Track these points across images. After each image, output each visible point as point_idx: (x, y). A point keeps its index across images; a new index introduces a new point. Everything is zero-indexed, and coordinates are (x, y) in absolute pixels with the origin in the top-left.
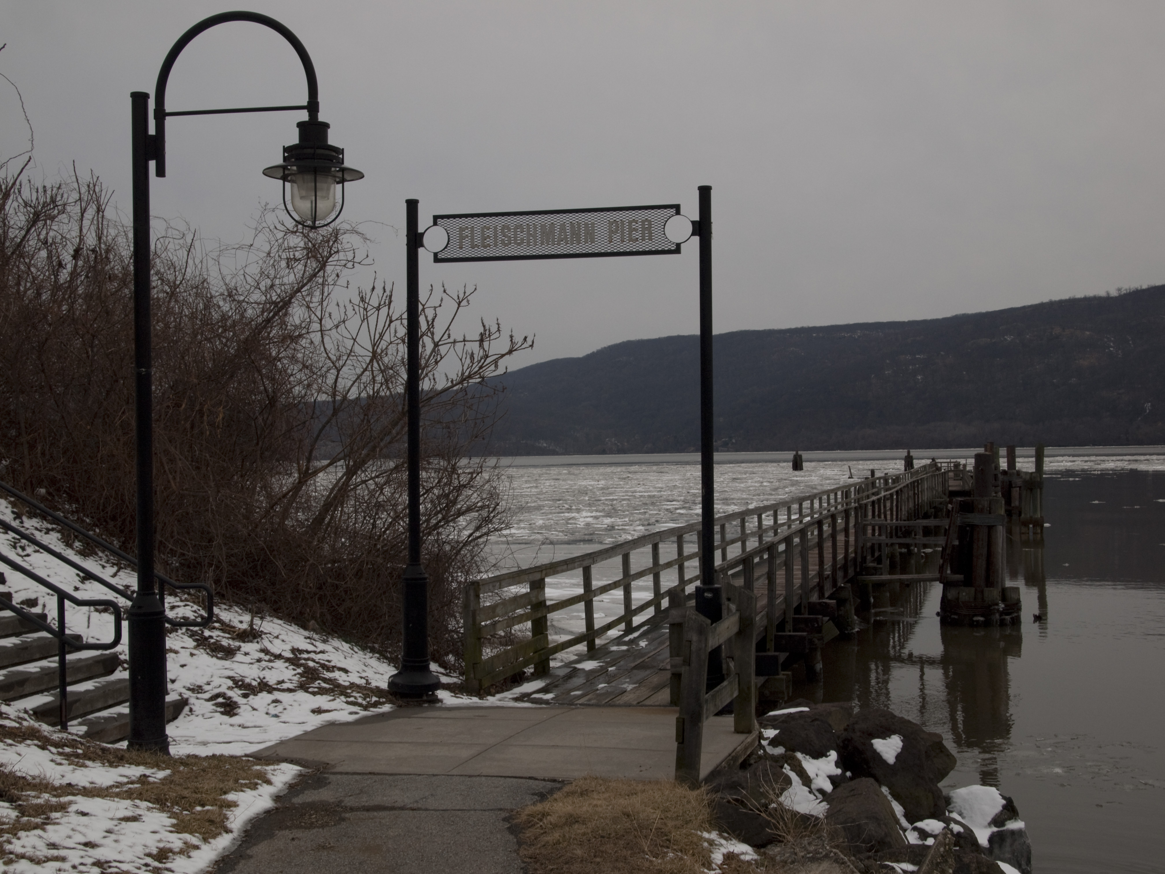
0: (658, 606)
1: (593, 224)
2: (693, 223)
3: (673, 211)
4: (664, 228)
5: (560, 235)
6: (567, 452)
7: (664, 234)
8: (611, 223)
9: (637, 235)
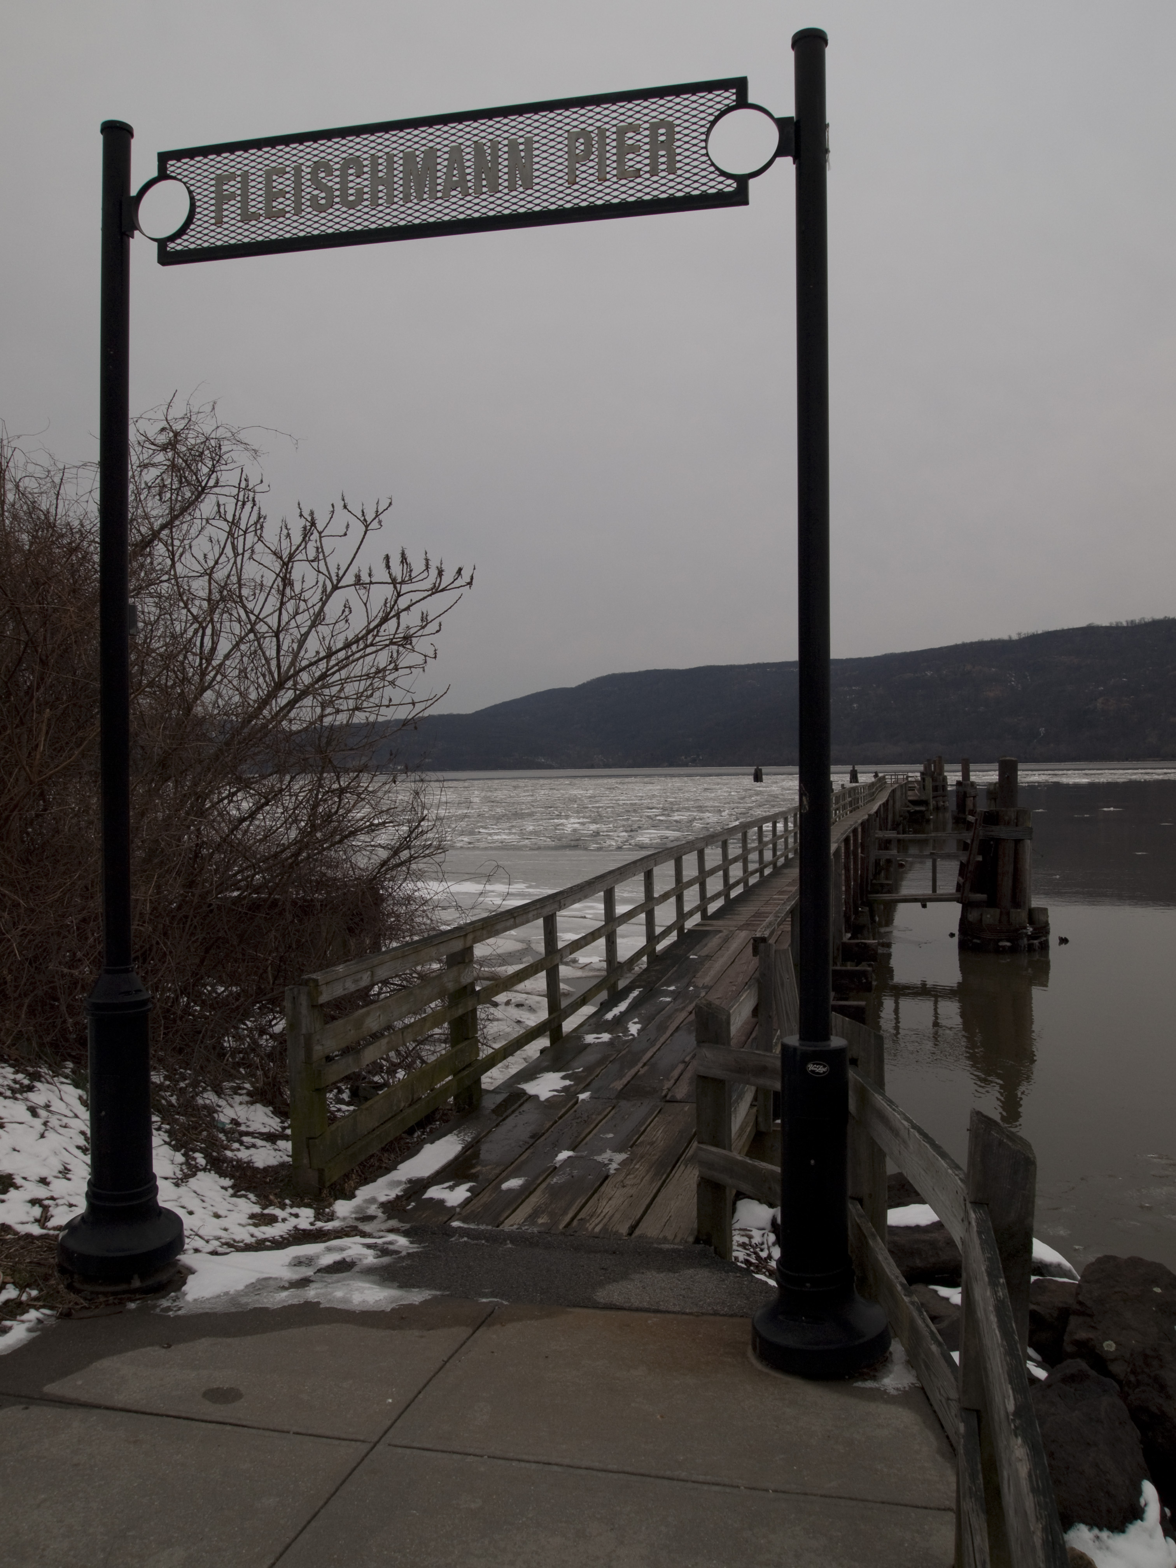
0: (652, 954)
1: (529, 142)
2: (782, 123)
3: (729, 97)
4: (706, 141)
5: (449, 175)
6: (561, 767)
7: (707, 155)
8: (573, 138)
9: (638, 161)
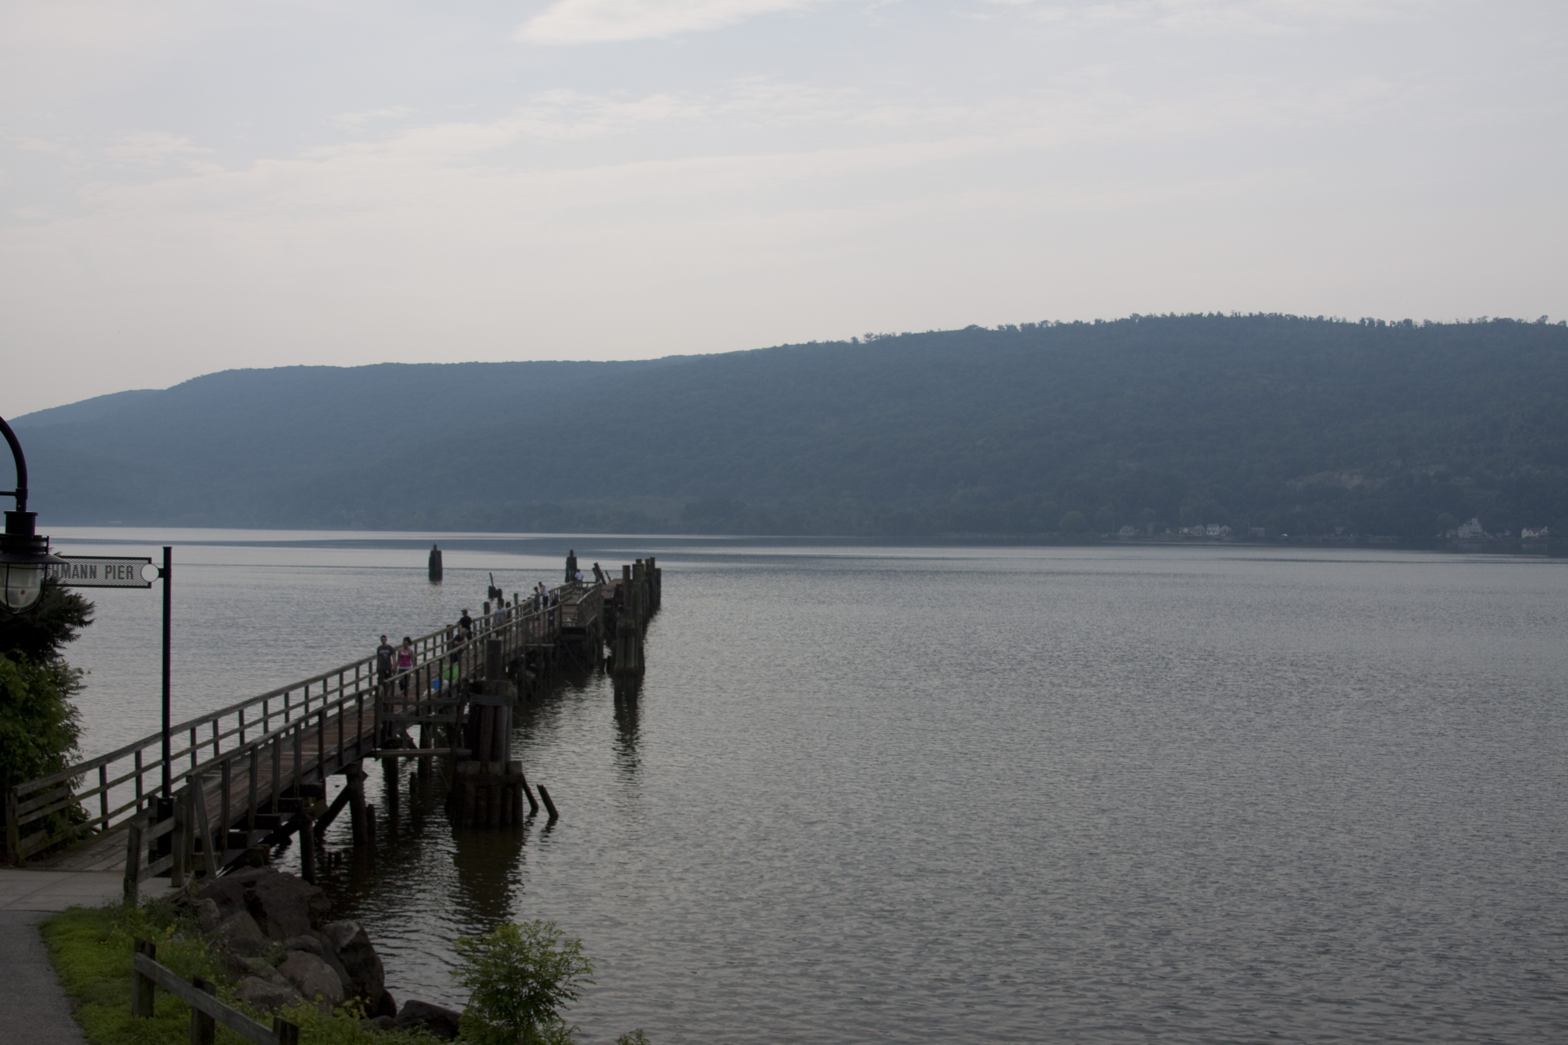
0: (139, 807)
1: (95, 566)
2: (160, 570)
3: (147, 561)
4: (141, 572)
7: (141, 576)
8: (107, 567)
9: (123, 575)
